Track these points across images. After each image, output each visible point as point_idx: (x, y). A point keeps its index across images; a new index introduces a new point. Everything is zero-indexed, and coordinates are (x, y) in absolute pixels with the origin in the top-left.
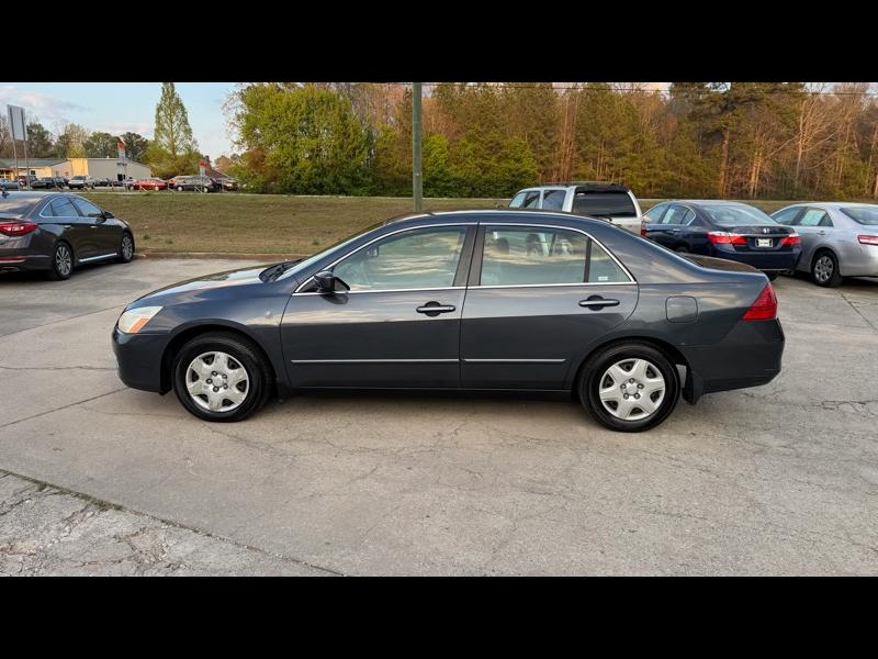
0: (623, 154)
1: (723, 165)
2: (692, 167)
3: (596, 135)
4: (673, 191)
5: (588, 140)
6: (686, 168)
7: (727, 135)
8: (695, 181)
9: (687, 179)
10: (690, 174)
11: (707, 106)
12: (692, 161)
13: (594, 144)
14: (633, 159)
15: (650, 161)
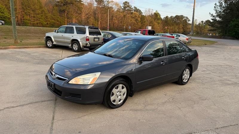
0: (39, 14)
1: (66, 19)
2: (58, 19)
3: (29, 8)
4: (54, 26)
5: (26, 9)
6: (57, 20)
7: (66, 12)
8: (59, 23)
9: (58, 22)
10: (58, 21)
11: (60, 3)
12: (58, 18)
13: (29, 10)
14: (42, 16)
15: (47, 17)
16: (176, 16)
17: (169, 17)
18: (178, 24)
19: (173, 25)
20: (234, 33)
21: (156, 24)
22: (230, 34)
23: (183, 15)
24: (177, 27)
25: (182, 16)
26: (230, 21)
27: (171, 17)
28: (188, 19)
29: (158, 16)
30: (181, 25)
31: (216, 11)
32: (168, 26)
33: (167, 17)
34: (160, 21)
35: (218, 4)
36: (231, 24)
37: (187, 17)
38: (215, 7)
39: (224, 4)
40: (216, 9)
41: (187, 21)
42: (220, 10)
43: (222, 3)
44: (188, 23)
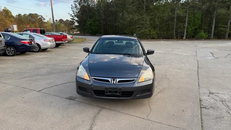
16: (30, 14)
17: (22, 15)
18: (33, 23)
19: (28, 24)
20: (91, 31)
21: (9, 22)
22: (88, 31)
23: (38, 14)
24: (33, 25)
25: (36, 14)
26: (86, 21)
27: (25, 15)
28: (43, 18)
29: (9, 13)
30: (37, 23)
31: (73, 12)
32: (23, 24)
33: (19, 15)
34: (12, 19)
35: (74, 6)
36: (87, 23)
37: (42, 16)
38: (72, 8)
39: (78, 6)
40: (73, 10)
41: (43, 20)
42: (76, 11)
43: (76, 5)
44: (44, 22)
